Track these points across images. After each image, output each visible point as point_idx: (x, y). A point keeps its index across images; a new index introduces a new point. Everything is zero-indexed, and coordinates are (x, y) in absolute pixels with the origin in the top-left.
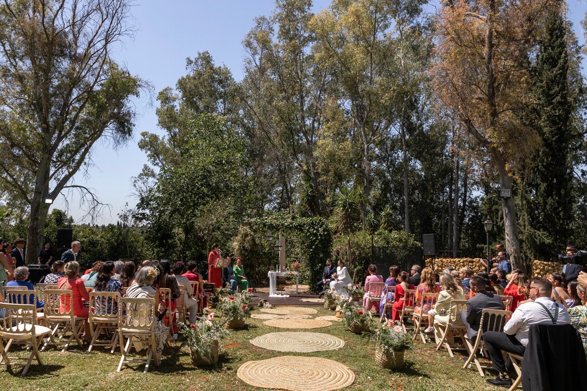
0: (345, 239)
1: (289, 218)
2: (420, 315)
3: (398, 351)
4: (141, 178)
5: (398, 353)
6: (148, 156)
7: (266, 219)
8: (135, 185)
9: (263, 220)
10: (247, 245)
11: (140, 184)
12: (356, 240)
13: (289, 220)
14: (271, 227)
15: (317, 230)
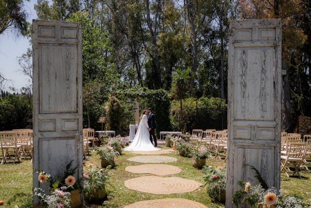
0: (178, 103)
1: (141, 90)
2: (218, 145)
3: (202, 159)
4: (24, 58)
5: (202, 160)
6: (29, 41)
7: (127, 91)
8: (20, 63)
9: (124, 92)
10: (115, 108)
11: (23, 62)
12: (186, 104)
13: (142, 92)
14: (130, 96)
15: (161, 98)
